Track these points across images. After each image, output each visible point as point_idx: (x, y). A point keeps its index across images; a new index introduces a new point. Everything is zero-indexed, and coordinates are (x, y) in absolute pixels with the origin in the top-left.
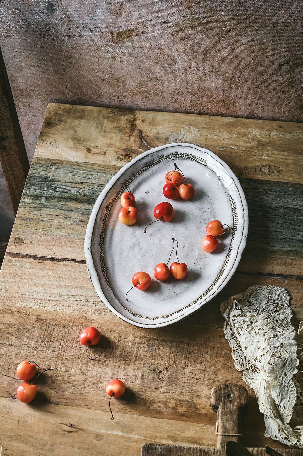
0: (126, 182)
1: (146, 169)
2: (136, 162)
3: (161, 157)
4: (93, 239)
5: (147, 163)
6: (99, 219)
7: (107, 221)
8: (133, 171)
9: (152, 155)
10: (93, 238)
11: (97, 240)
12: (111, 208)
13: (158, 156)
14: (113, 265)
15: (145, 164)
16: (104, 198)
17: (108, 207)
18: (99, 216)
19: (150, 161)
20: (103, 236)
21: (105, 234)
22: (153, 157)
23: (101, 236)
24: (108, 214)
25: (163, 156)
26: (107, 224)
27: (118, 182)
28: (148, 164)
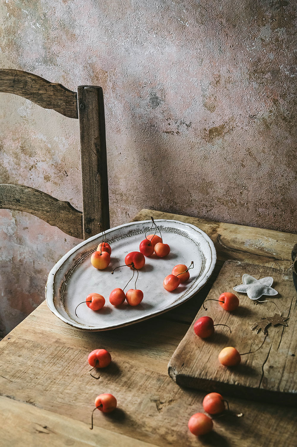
0: (108, 241)
1: (129, 236)
2: (121, 228)
3: (146, 228)
4: (61, 269)
5: (132, 231)
6: (71, 259)
7: (79, 263)
8: (116, 235)
9: (138, 225)
10: (60, 269)
11: (64, 271)
12: (87, 255)
13: (143, 227)
14: (73, 293)
15: (130, 232)
16: (82, 246)
17: (84, 254)
18: (72, 257)
19: (135, 229)
20: (72, 272)
21: (74, 271)
22: (139, 227)
23: (69, 271)
24: (83, 259)
25: (148, 228)
26: (79, 265)
27: (100, 238)
28: (133, 232)
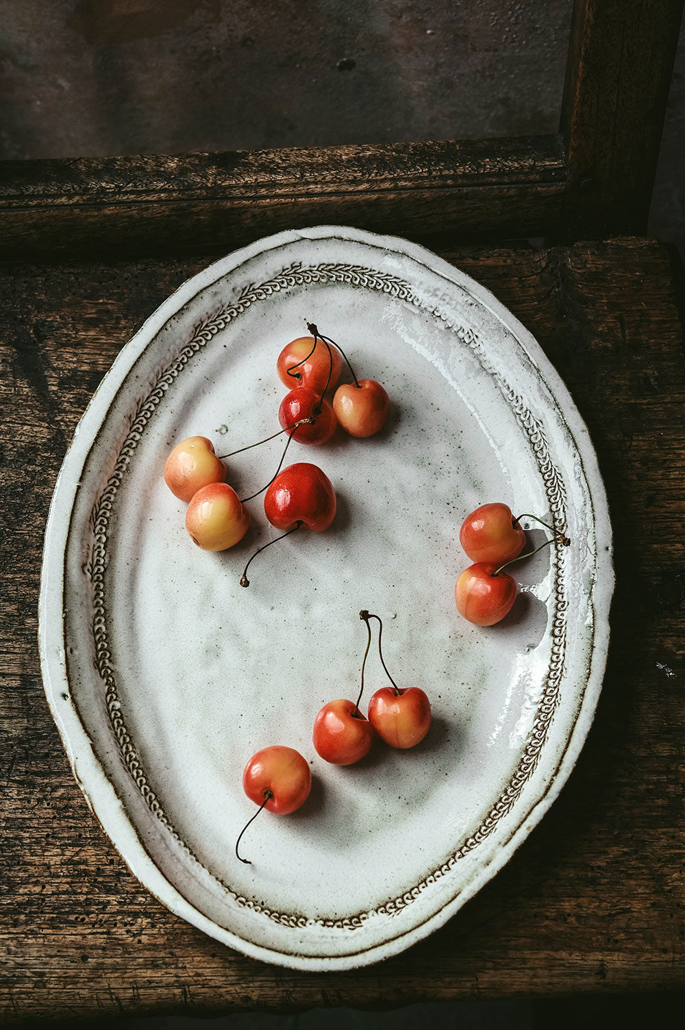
0: (142, 406)
1: (201, 346)
2: (164, 328)
3: (244, 290)
4: (71, 651)
5: (202, 322)
6: (75, 572)
7: (105, 569)
8: (158, 364)
9: (213, 289)
10: (68, 649)
11: (84, 653)
12: (108, 514)
13: (234, 290)
14: (160, 733)
15: (196, 329)
16: (79, 487)
17: (97, 514)
18: (75, 560)
19: (210, 312)
20: (104, 629)
21: (108, 622)
22: (219, 297)
23: (95, 634)
24: (104, 539)
25: (251, 285)
26: (107, 580)
27: (115, 412)
28: (207, 326)
